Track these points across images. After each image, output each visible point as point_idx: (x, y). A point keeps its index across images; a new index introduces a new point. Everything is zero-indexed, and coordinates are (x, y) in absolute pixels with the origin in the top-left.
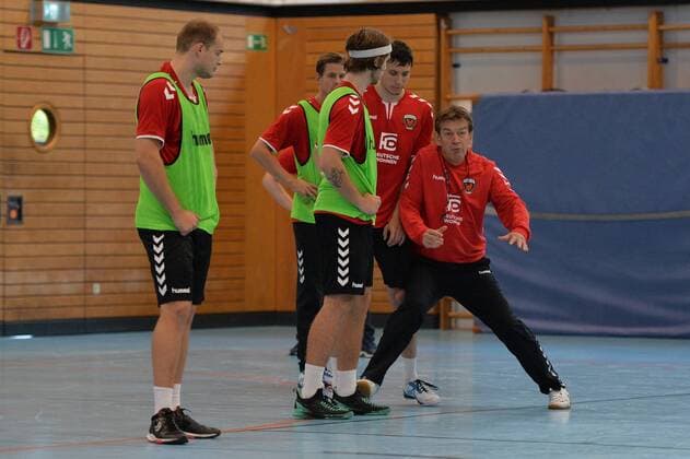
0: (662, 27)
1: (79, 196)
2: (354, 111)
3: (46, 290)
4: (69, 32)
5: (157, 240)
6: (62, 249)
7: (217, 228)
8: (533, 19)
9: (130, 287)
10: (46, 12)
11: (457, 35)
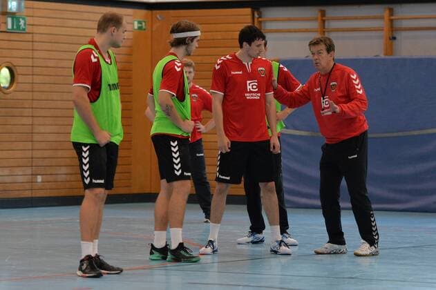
0: (393, 18)
1: (28, 121)
2: (178, 70)
3: (8, 179)
4: (24, 19)
5: (85, 149)
6: (19, 154)
7: (122, 141)
8: (312, 12)
9: (60, 178)
10: (10, 6)
11: (265, 21)
